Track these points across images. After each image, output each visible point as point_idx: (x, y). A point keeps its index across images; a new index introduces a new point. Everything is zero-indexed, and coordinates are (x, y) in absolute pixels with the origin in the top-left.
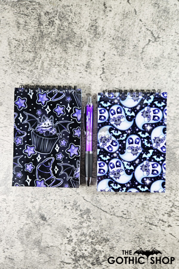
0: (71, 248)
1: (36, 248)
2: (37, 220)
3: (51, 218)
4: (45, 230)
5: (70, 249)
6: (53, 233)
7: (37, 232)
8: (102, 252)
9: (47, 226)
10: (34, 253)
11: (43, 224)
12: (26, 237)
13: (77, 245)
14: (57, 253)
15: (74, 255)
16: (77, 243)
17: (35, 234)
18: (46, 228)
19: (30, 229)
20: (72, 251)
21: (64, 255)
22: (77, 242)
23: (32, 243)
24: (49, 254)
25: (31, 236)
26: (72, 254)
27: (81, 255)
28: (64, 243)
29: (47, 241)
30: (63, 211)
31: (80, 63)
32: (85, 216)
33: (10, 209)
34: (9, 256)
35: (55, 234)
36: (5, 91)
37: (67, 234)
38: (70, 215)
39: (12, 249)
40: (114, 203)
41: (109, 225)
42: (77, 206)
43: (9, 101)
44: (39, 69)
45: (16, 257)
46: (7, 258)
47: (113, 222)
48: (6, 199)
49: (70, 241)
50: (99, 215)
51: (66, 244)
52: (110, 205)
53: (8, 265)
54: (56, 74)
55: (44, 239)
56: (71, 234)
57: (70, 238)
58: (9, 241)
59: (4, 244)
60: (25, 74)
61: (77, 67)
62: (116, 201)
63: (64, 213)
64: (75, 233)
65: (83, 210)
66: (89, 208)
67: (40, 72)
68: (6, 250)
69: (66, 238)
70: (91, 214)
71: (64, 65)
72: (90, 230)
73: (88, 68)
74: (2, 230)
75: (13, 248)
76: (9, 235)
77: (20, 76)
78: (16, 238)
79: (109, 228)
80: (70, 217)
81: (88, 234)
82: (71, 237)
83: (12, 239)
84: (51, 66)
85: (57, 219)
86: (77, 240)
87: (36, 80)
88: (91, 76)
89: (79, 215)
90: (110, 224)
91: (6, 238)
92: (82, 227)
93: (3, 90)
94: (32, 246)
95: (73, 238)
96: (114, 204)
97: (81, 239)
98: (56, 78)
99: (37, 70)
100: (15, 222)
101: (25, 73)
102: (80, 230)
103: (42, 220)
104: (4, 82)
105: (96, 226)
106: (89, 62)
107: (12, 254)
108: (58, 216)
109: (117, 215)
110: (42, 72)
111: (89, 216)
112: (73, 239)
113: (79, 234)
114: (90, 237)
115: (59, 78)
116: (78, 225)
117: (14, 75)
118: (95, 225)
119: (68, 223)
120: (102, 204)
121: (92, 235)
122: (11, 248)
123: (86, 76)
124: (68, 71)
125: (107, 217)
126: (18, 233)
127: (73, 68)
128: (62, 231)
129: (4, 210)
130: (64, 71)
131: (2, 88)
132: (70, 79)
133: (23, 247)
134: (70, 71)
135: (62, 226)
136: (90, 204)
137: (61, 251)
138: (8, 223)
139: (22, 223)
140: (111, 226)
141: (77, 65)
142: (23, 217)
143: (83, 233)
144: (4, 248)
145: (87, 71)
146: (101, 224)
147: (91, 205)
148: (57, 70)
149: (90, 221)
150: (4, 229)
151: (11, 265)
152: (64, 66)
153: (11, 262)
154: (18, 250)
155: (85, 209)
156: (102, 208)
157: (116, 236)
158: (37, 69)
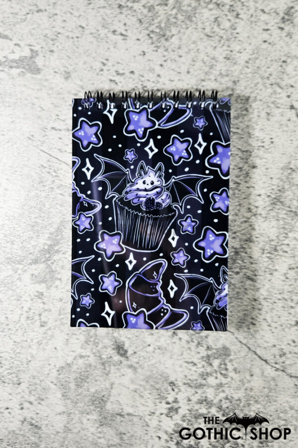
0: (173, 427)
1: (94, 412)
2: (106, 351)
3: (138, 353)
4: (120, 376)
5: (170, 427)
6: (138, 387)
7: (101, 378)
8: (240, 445)
9: (126, 369)
10: (88, 422)
11: (119, 363)
12: (77, 385)
13: (187, 421)
14: (139, 431)
15: (175, 441)
16: (188, 418)
17: (96, 381)
18: (124, 373)
19: (88, 369)
20: (173, 432)
21: (154, 438)
22: (187, 415)
23: (87, 399)
24: (122, 429)
25: (86, 384)
26: (171, 438)
27: (191, 446)
28: (158, 413)
29: (120, 400)
30: (168, 342)
31: (269, 8)
32: (216, 363)
33: (50, 317)
34: (32, 419)
35: (142, 389)
36: (83, 46)
37: (169, 394)
38: (182, 355)
39: (40, 406)
40: (289, 344)
41: (266, 390)
42: (201, 337)
43: (86, 72)
44: (169, 5)
45: (47, 425)
46: (26, 423)
47: (277, 385)
48: (44, 294)
49: (173, 410)
50: (249, 365)
51: (162, 414)
52: (278, 347)
53: (26, 438)
54: (207, 24)
55: (114, 396)
56: (176, 396)
57: (174, 404)
58: (38, 386)
59: (23, 391)
60: (134, 14)
61: (260, 15)
62: (294, 342)
63: (170, 348)
64: (186, 395)
65: (213, 347)
66: (228, 345)
67: (171, 15)
68: (26, 405)
69: (164, 402)
70: (231, 361)
71: (232, 6)
72: (222, 395)
73: (287, 23)
74: (25, 361)
75: (42, 403)
76: (38, 375)
77: (122, 17)
78: (52, 382)
79: (267, 398)
80: (180, 358)
81: (216, 401)
82: (176, 401)
83: (43, 384)
84: (199, 4)
85: (151, 358)
86: (189, 410)
87: (158, 30)
88: (290, 41)
89: (203, 357)
90: (270, 390)
91: (30, 378)
92: (204, 385)
93: (76, 43)
94: (86, 407)
95: (180, 405)
96: (288, 346)
97: (197, 410)
98: (205, 34)
99: (166, 8)
100: (56, 348)
101: (135, 11)
102: (200, 391)
103: (116, 354)
104: (84, 25)
105: (238, 389)
106: (292, 8)
107: (39, 416)
108: (154, 352)
109: (289, 371)
110: (176, 14)
111: (225, 364)
112: (180, 407)
113: (195, 399)
114: (219, 410)
115: (212, 35)
116: (196, 380)
117: (109, 12)
118: (234, 385)
119: (175, 371)
120: (260, 342)
121: (224, 406)
122: (39, 403)
123: (279, 40)
124: (237, 20)
125: (266, 374)
126: (58, 373)
127: (252, 16)
128: (157, 386)
129: (37, 317)
130: (229, 20)
131: (76, 39)
132: (240, 40)
133: (66, 406)
134: (242, 23)
135: (161, 375)
136: (232, 337)
137: (149, 429)
138: (41, 347)
139: (72, 353)
140: (270, 394)
141: (263, 11)
142: (77, 341)
143: (204, 398)
144: (23, 399)
145: (282, 29)
146: (250, 387)
147: (235, 340)
148: (212, 15)
149: (225, 376)
150: (30, 359)
151: (33, 438)
152: (230, 9)
153: (35, 433)
154: (52, 410)
155: (219, 345)
156: (258, 352)
157: (279, 418)
158: (166, 5)
